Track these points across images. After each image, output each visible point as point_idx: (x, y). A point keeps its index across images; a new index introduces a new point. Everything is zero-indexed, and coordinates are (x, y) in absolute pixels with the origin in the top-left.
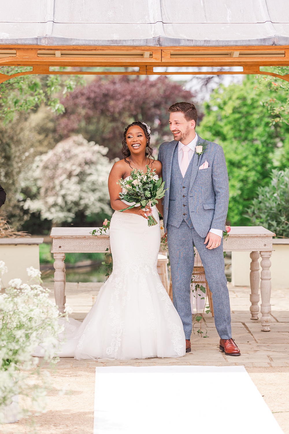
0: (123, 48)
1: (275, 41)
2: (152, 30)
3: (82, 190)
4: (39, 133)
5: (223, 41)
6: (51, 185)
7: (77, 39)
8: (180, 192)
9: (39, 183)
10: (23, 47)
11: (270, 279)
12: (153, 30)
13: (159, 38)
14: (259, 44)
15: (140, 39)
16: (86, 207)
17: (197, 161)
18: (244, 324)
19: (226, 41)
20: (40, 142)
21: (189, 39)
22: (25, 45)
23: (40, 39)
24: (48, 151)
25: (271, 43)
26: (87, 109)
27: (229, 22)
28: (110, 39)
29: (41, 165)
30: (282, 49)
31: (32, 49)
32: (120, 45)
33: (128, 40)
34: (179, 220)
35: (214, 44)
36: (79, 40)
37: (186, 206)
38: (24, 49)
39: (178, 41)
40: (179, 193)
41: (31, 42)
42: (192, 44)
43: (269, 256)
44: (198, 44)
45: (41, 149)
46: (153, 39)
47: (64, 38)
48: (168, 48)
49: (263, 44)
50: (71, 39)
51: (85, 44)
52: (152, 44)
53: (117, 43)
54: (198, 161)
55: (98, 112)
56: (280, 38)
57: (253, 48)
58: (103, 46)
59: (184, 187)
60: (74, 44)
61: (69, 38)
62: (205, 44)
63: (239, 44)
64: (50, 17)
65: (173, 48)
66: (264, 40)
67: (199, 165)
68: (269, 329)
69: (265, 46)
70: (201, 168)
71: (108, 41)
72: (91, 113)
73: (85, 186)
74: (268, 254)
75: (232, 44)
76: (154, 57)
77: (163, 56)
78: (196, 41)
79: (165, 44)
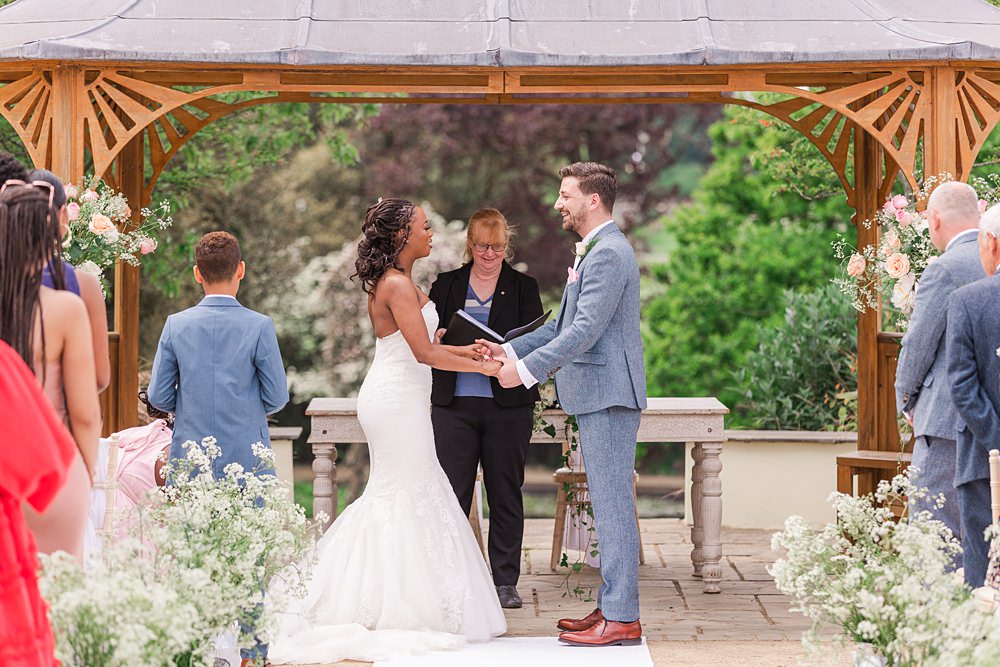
1: (707, 57)
2: (488, 35)
4: (321, 199)
5: (613, 58)
6: (351, 331)
7: (350, 54)
9: (320, 327)
10: (255, 67)
11: (720, 495)
12: (491, 33)
13: (499, 52)
14: (679, 62)
15: (463, 53)
18: (676, 583)
19: (619, 58)
20: (324, 220)
21: (552, 53)
22: (259, 64)
23: (286, 54)
24: (345, 244)
25: (700, 61)
26: (444, 135)
27: (632, 19)
28: (410, 54)
29: (324, 279)
31: (271, 70)
32: (428, 64)
33: (442, 56)
35: (597, 62)
36: (354, 55)
38: (256, 71)
39: (532, 57)
41: (268, 59)
42: (557, 63)
43: (718, 452)
44: (568, 62)
45: (324, 238)
46: (488, 55)
47: (327, 52)
48: (516, 69)
49: (684, 62)
50: (341, 54)
51: (365, 62)
52: (484, 62)
53: (422, 62)
55: (473, 144)
56: (716, 53)
57: (669, 69)
60: (345, 62)
62: (581, 64)
63: (641, 62)
64: (305, 10)
65: (524, 69)
66: (687, 55)
68: (718, 589)
69: (688, 65)
71: (407, 57)
72: (455, 145)
74: (716, 446)
75: (629, 62)
76: (490, 85)
77: (507, 82)
78: (565, 57)
79: (508, 62)
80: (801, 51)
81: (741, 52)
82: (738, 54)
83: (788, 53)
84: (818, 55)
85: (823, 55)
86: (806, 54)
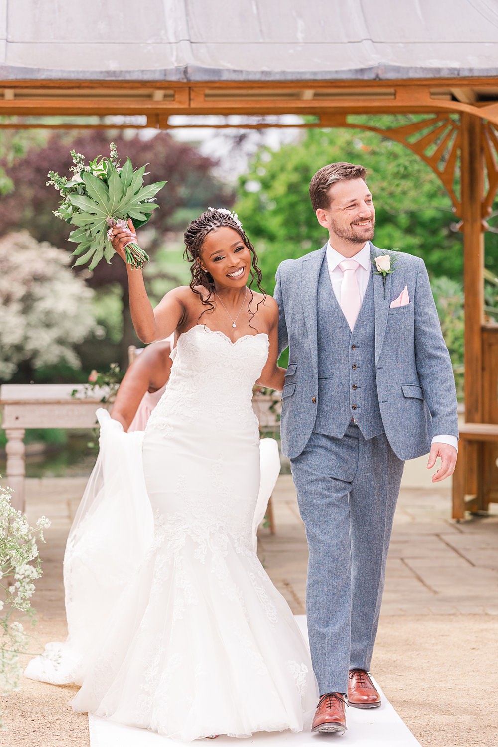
0: (125, 85)
1: (380, 72)
2: (172, 55)
3: (29, 325)
5: (293, 73)
7: (48, 70)
8: (343, 357)
12: (175, 53)
13: (186, 68)
14: (354, 77)
15: (153, 69)
16: (35, 353)
17: (383, 289)
19: (298, 73)
21: (236, 68)
25: (373, 76)
27: (302, 41)
28: (104, 70)
30: (389, 86)
32: (120, 79)
33: (134, 72)
34: (342, 422)
35: (278, 77)
36: (51, 70)
37: (360, 388)
39: (218, 72)
40: (342, 360)
42: (241, 77)
44: (251, 77)
46: (177, 70)
47: (26, 68)
48: (201, 85)
49: (359, 77)
50: (39, 70)
51: (61, 77)
52: (174, 78)
53: (115, 76)
54: (385, 289)
56: (388, 68)
58: (91, 81)
59: (355, 347)
60: (43, 77)
61: (35, 67)
62: (263, 78)
63: (319, 77)
64: (1, 34)
65: (209, 85)
66: (362, 71)
67: (388, 298)
69: (363, 81)
70: (394, 304)
71: (101, 72)
73: (34, 317)
75: (307, 77)
76: (177, 99)
77: (192, 97)
78: (248, 73)
79: (196, 77)
80: (466, 66)
81: (411, 68)
82: (408, 69)
83: (455, 69)
84: (482, 70)
85: (487, 70)
86: (471, 70)
